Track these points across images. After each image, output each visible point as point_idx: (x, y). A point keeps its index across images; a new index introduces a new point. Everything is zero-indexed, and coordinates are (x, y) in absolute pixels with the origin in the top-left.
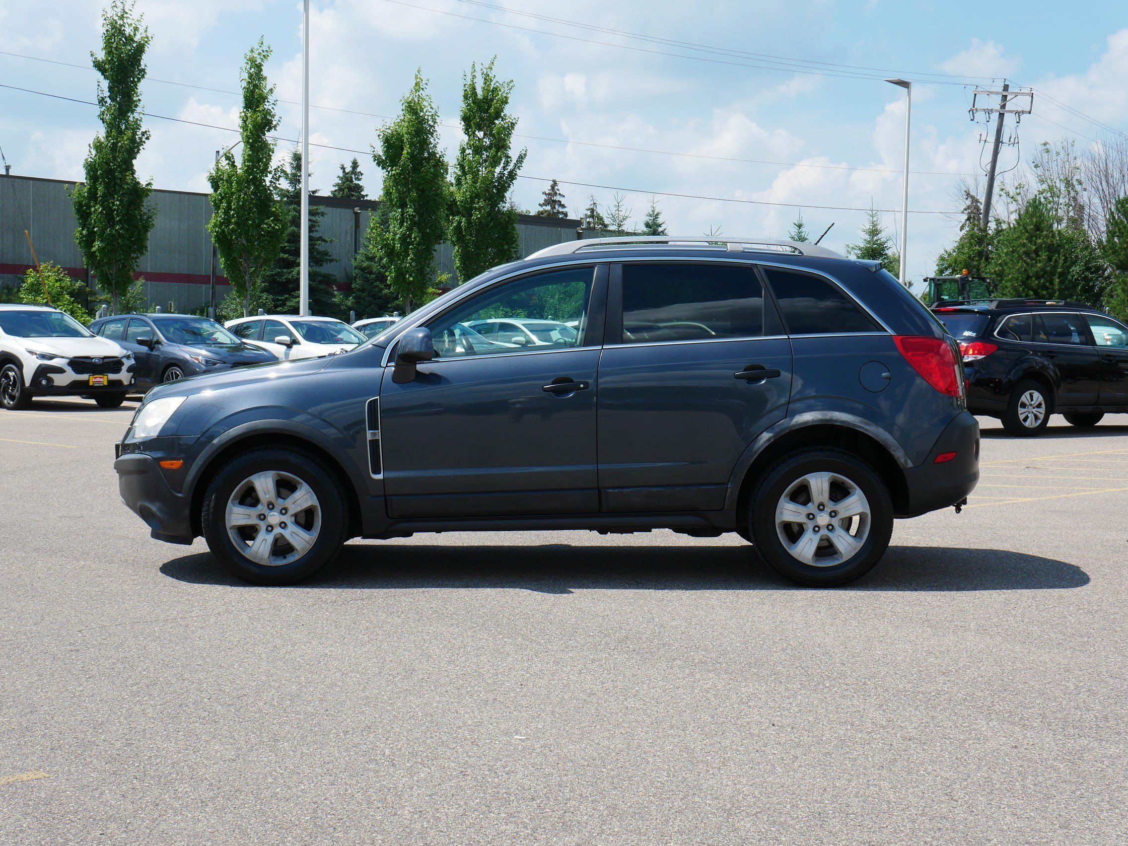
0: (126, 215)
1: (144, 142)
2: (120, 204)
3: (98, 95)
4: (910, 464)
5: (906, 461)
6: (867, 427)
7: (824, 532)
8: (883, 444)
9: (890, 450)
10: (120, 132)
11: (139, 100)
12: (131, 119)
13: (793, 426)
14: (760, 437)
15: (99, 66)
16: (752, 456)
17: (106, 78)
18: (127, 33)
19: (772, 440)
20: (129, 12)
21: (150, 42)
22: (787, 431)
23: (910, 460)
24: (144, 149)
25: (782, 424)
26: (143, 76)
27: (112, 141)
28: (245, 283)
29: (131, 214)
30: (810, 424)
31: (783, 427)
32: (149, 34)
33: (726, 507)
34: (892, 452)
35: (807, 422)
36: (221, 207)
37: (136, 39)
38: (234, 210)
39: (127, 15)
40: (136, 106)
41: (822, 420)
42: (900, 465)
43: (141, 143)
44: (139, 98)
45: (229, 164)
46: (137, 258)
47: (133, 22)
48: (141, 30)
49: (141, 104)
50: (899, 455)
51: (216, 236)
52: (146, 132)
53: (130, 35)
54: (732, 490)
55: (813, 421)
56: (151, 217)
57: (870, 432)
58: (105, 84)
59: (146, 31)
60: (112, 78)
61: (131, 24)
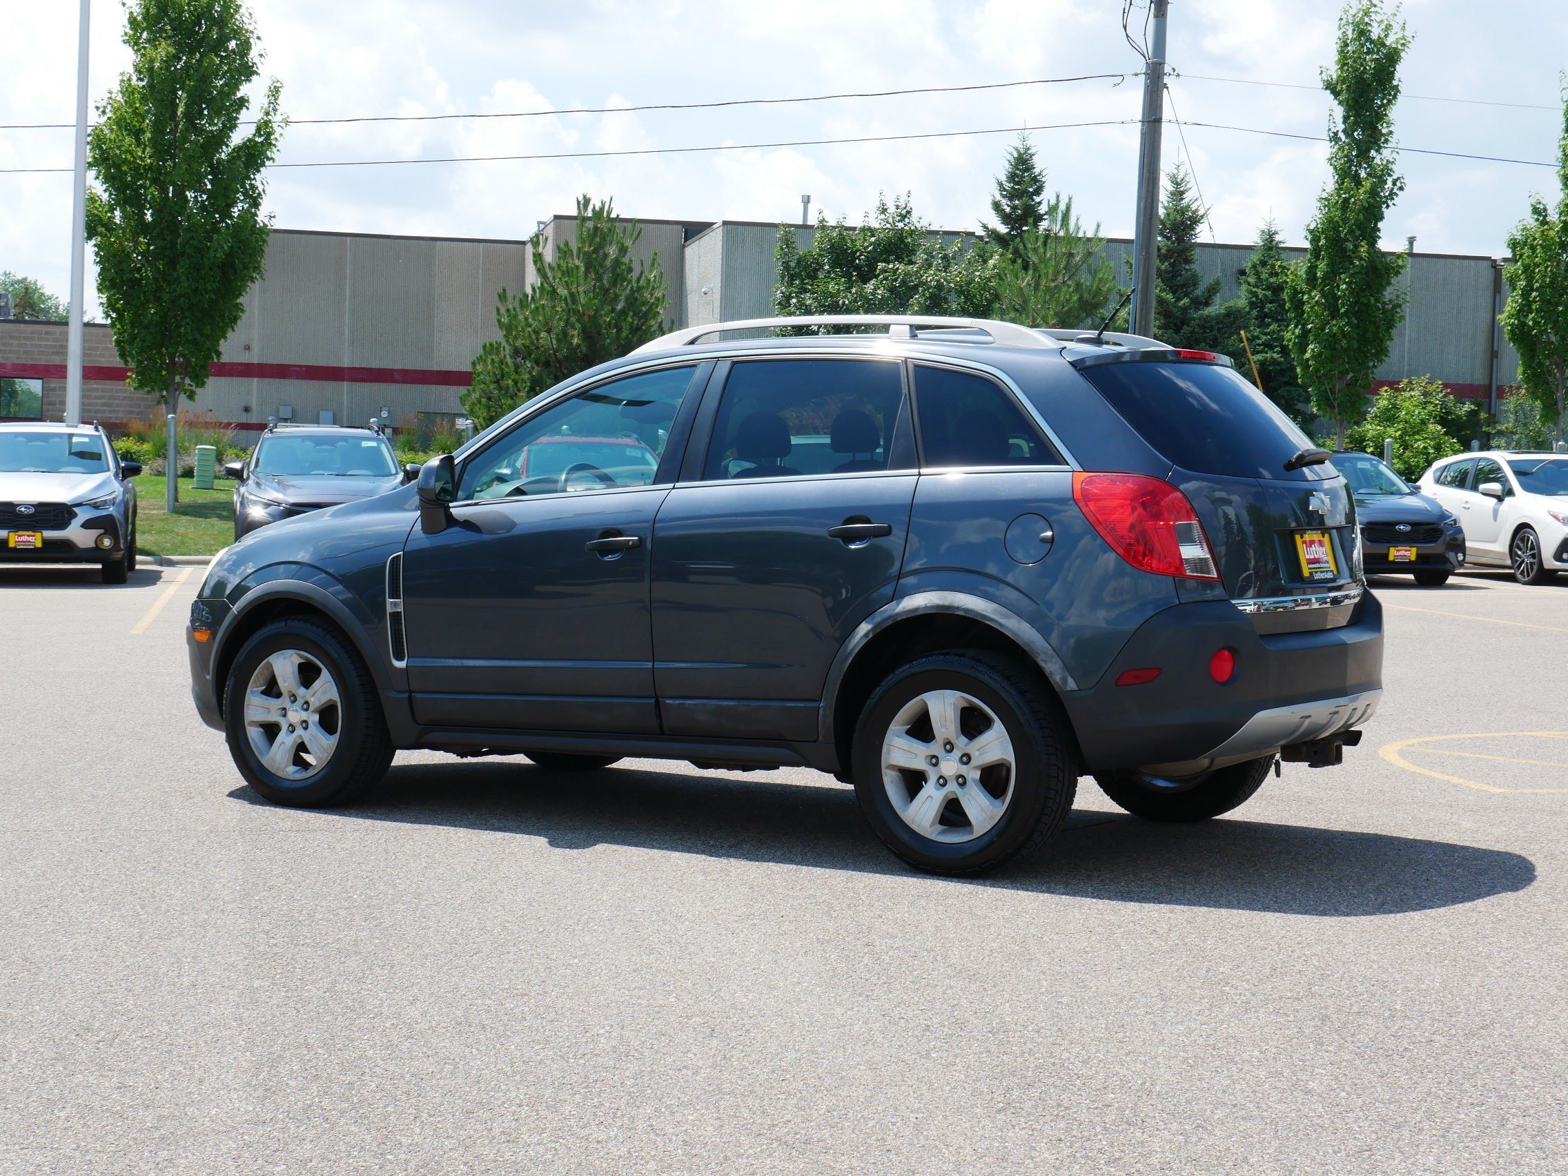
0: (1356, 302)
1: (1397, 195)
2: (1346, 289)
3: (1330, 130)
4: (1072, 684)
5: (1064, 680)
6: (1002, 621)
7: (952, 787)
8: (1027, 649)
9: (1036, 660)
10: (1357, 181)
11: (1391, 132)
12: (1377, 161)
13: (898, 614)
14: (857, 630)
15: (1331, 87)
16: (846, 659)
17: (1340, 103)
18: (1374, 36)
19: (871, 636)
20: (1379, 4)
21: (1410, 45)
22: (890, 622)
23: (1072, 677)
24: (1394, 204)
25: (886, 610)
26: (1395, 97)
27: (1343, 196)
28: (1556, 403)
29: (1363, 303)
30: (922, 612)
31: (888, 614)
32: (1408, 33)
33: (820, 738)
34: (1042, 664)
35: (916, 610)
36: (1518, 287)
37: (1388, 43)
38: (1537, 290)
39: (1376, 9)
40: (1387, 141)
41: (938, 607)
42: (1055, 687)
43: (1392, 195)
44: (1390, 129)
45: (1537, 220)
46: (1374, 366)
47: (1385, 17)
48: (1396, 27)
49: (1393, 140)
50: (1053, 669)
51: (1512, 331)
52: (1398, 178)
53: (1379, 37)
54: (826, 709)
55: (926, 607)
56: (1400, 306)
57: (1007, 628)
58: (1339, 112)
59: (1403, 28)
60: (1348, 102)
61: (1382, 21)
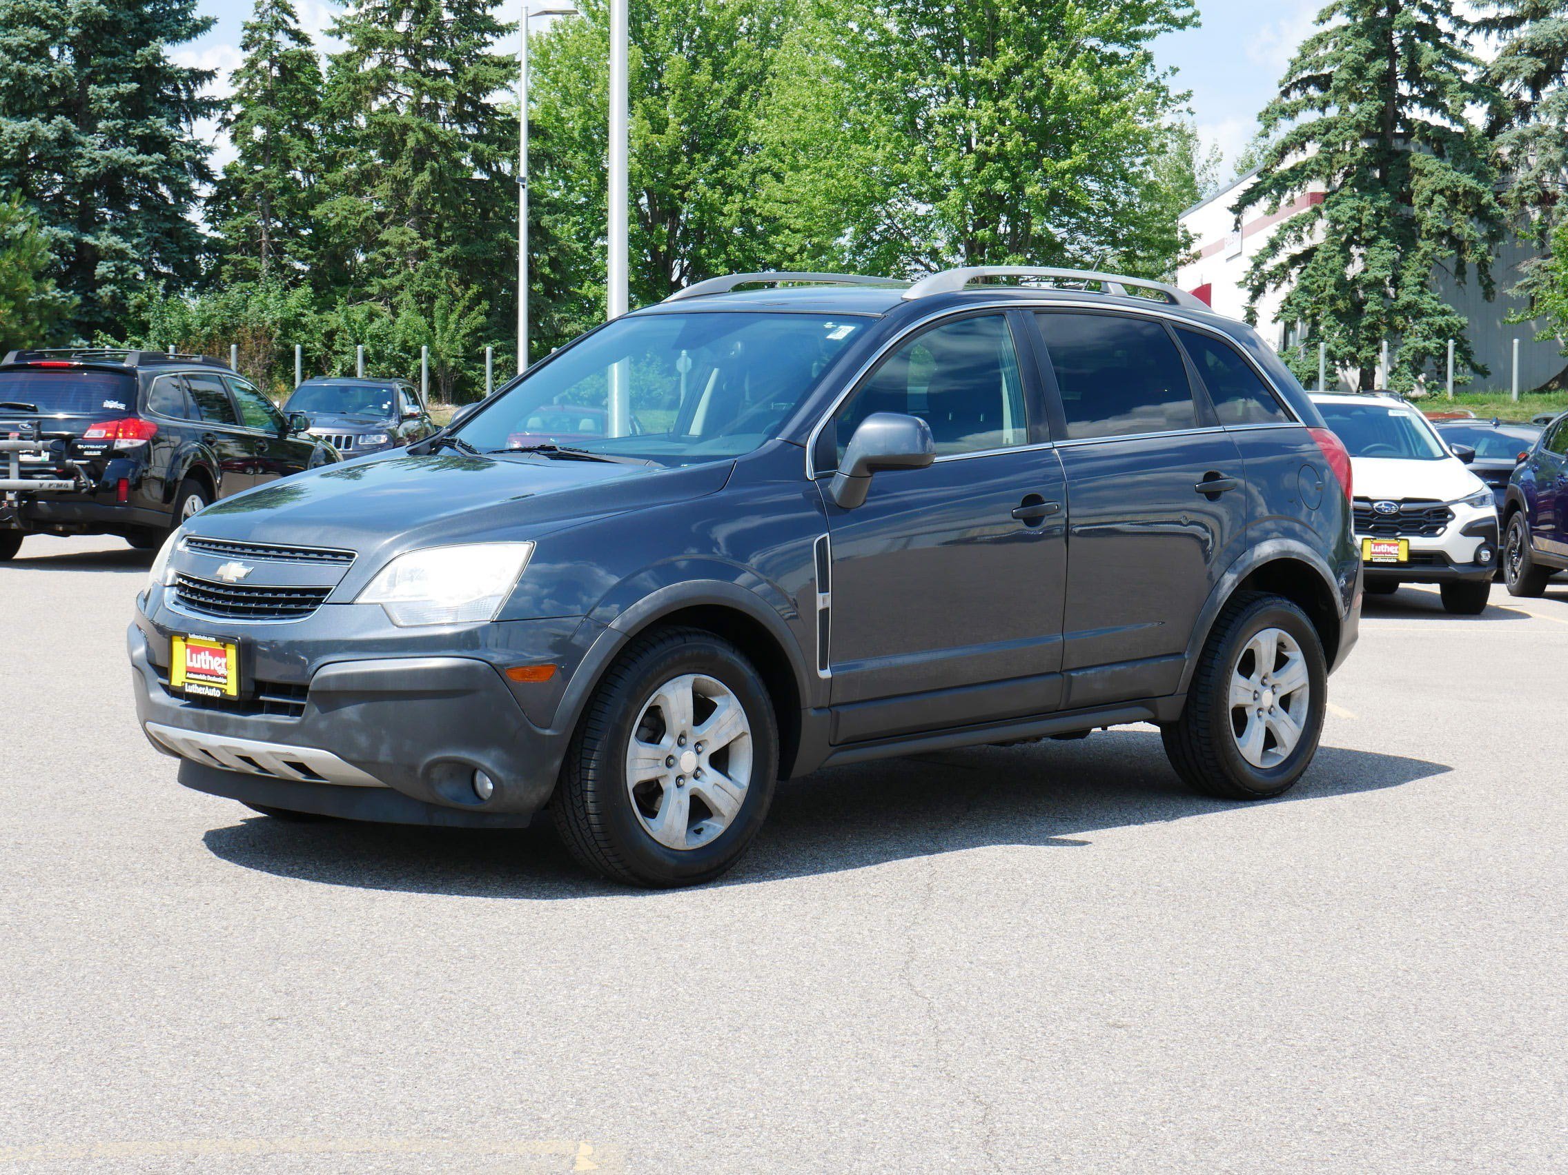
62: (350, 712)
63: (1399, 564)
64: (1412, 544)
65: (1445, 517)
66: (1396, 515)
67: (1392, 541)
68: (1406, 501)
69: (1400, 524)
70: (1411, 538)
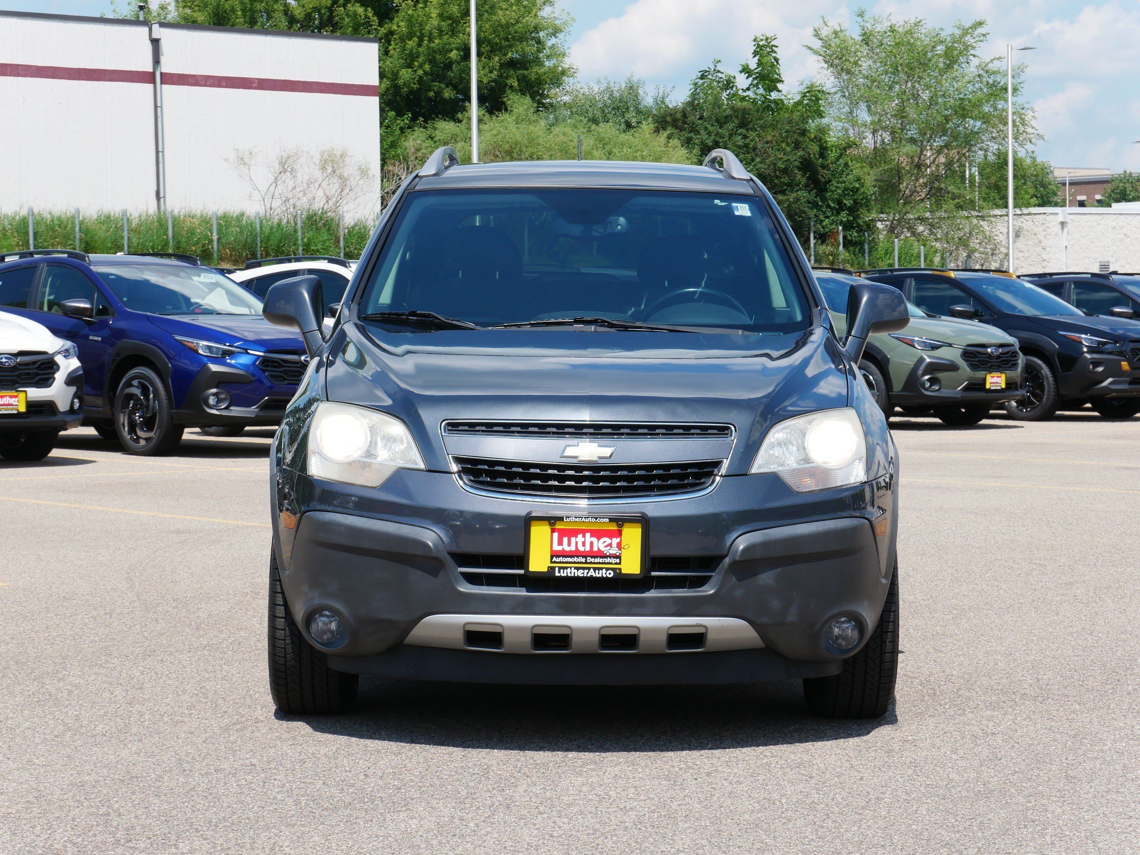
62: (766, 578)
63: (19, 415)
64: (29, 395)
65: (52, 368)
66: (15, 368)
67: (14, 393)
68: (22, 353)
69: (18, 376)
70: (29, 390)
